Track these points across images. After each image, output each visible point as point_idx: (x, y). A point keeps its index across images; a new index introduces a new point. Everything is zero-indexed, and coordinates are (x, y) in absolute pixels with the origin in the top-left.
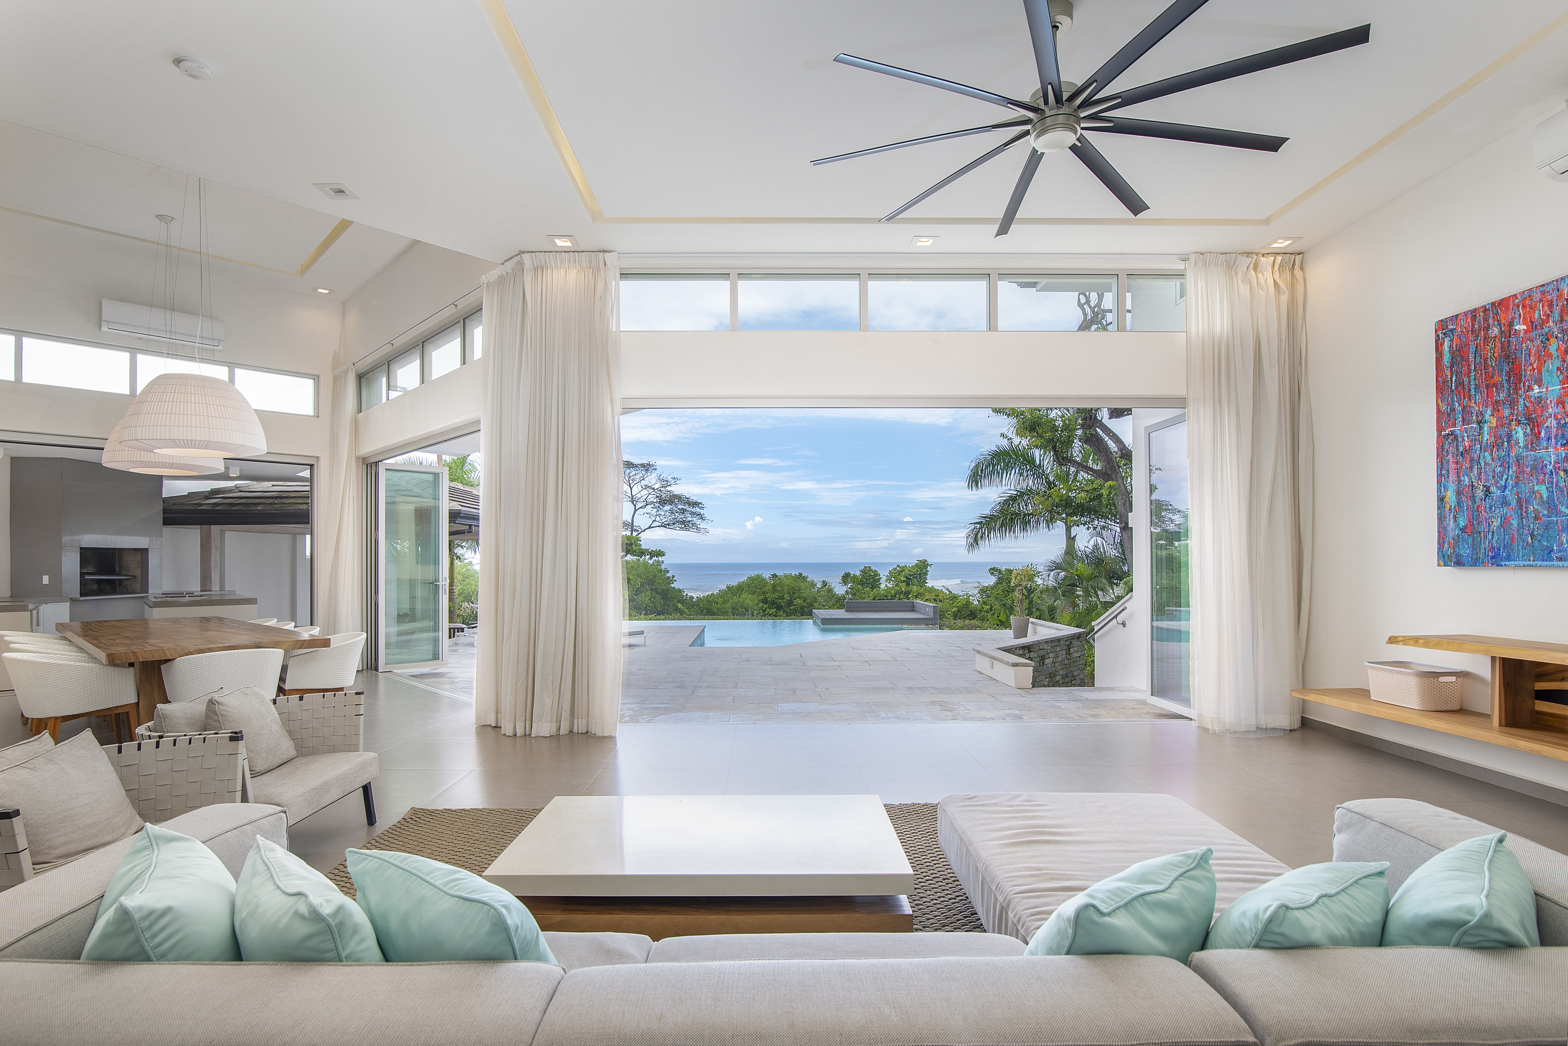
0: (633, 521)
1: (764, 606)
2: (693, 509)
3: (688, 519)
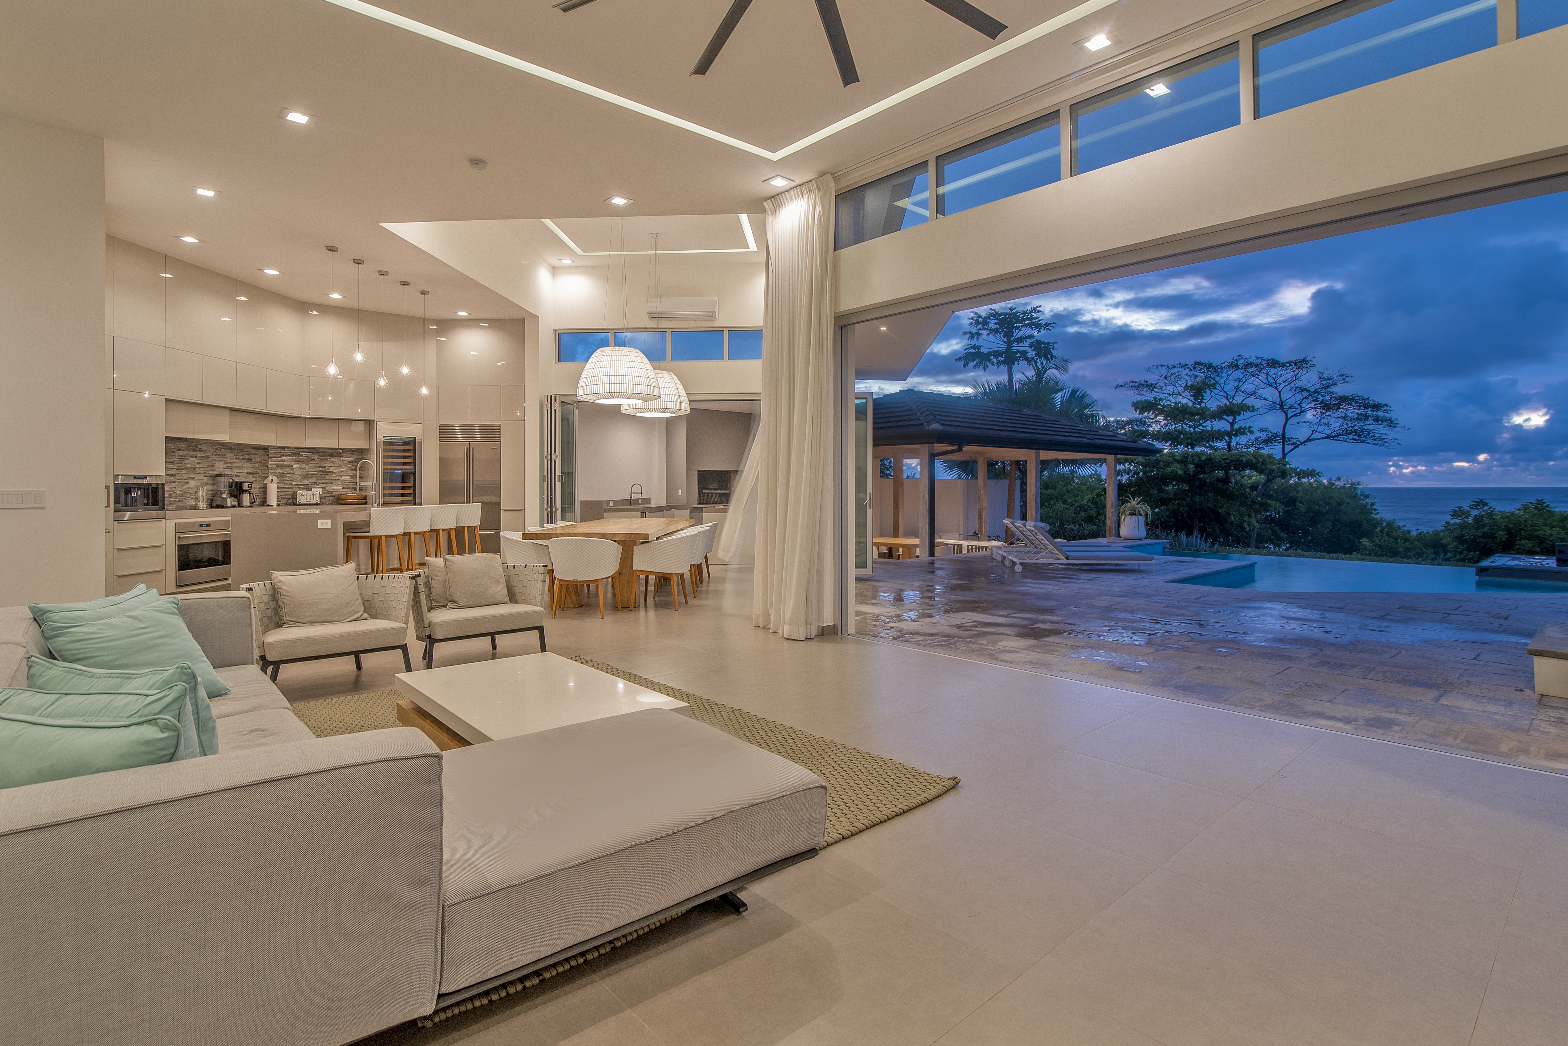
0: (1284, 433)
1: (1460, 546)
2: (1375, 413)
3: (1366, 427)
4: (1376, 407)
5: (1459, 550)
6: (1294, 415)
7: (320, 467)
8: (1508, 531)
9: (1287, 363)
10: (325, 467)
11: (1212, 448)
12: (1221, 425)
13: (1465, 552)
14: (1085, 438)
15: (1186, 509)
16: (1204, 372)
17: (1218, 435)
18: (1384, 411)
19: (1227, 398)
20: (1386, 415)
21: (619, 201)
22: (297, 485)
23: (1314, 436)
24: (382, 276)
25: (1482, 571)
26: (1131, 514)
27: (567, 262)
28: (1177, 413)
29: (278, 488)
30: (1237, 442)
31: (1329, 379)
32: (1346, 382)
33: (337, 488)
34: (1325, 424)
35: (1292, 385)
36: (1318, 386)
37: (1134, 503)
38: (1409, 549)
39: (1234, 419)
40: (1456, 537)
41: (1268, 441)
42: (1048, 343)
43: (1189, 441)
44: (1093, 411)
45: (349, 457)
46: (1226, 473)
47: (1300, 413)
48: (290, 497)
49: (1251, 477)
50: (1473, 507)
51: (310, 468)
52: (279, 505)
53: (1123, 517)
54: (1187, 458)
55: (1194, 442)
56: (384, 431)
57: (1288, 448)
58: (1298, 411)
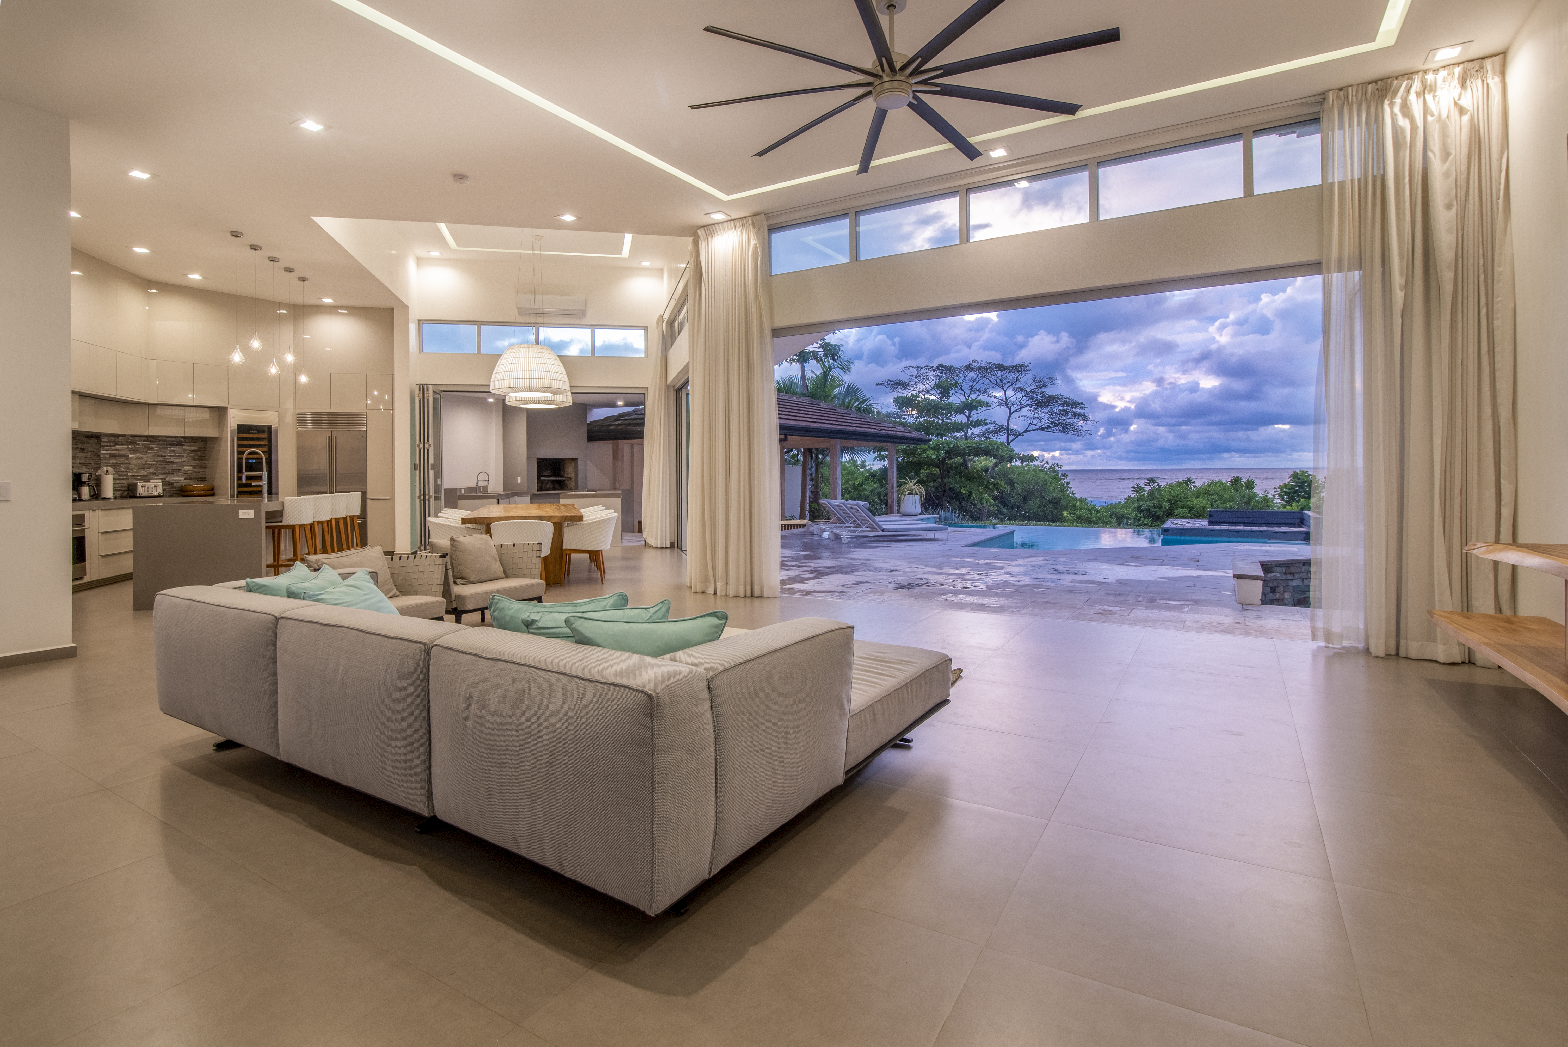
0: (1008, 425)
2: (1074, 410)
3: (1068, 421)
4: (1075, 404)
5: (1138, 518)
6: (1016, 411)
7: (158, 456)
8: (1170, 501)
9: (1010, 367)
10: (165, 456)
11: (954, 437)
12: (960, 418)
13: (1142, 519)
14: (875, 429)
15: (933, 489)
16: (945, 373)
17: (958, 427)
18: (1080, 408)
19: (964, 396)
20: (1081, 411)
21: (568, 218)
22: (134, 476)
23: (1031, 428)
24: (272, 263)
25: (1166, 531)
26: (909, 494)
27: (435, 254)
28: (928, 408)
29: (114, 479)
30: (972, 433)
31: (1040, 381)
32: (1054, 384)
33: (178, 479)
34: (1037, 417)
35: (1014, 385)
36: (1033, 387)
37: (911, 485)
38: (1099, 518)
39: (970, 414)
40: (1134, 508)
41: (995, 432)
42: (835, 345)
43: (939, 431)
44: (869, 405)
45: (191, 446)
46: (964, 459)
47: (1020, 409)
48: (126, 489)
49: (983, 462)
50: (1148, 484)
51: (148, 457)
52: (115, 498)
53: (903, 497)
54: (939, 445)
55: (943, 433)
56: (236, 418)
57: (1011, 438)
58: (1019, 407)
